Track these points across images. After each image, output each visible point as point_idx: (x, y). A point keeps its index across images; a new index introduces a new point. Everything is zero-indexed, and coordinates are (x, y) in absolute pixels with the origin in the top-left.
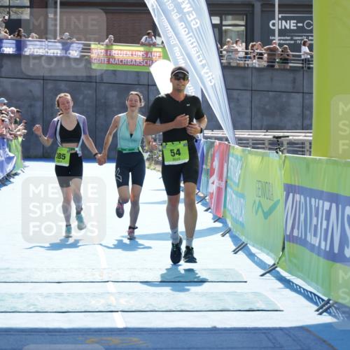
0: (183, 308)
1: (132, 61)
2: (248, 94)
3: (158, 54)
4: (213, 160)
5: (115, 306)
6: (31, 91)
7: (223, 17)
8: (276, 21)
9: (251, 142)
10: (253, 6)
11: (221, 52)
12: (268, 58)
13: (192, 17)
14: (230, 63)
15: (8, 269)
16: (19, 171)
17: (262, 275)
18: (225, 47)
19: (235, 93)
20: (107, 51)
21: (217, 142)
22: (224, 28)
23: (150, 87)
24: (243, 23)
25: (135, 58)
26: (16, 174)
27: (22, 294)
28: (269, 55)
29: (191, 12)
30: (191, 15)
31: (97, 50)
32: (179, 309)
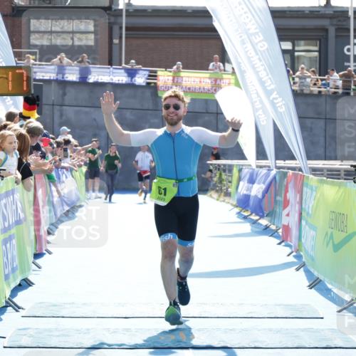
0: (257, 345)
1: (200, 89)
2: (322, 123)
3: (227, 81)
4: (287, 191)
5: (185, 343)
6: (95, 120)
7: (296, 42)
8: (351, 47)
9: (326, 173)
10: (326, 30)
11: (293, 79)
12: (343, 85)
13: (259, 39)
14: (302, 90)
15: (73, 303)
16: (83, 204)
17: (339, 311)
18: (298, 74)
19: (308, 122)
20: (174, 77)
21: (291, 172)
22: (296, 54)
23: (219, 115)
24: (316, 48)
25: (203, 85)
26: (81, 206)
27: (88, 330)
28: (344, 81)
29: (257, 33)
30: (257, 36)
31: (164, 77)
32: (253, 346)
